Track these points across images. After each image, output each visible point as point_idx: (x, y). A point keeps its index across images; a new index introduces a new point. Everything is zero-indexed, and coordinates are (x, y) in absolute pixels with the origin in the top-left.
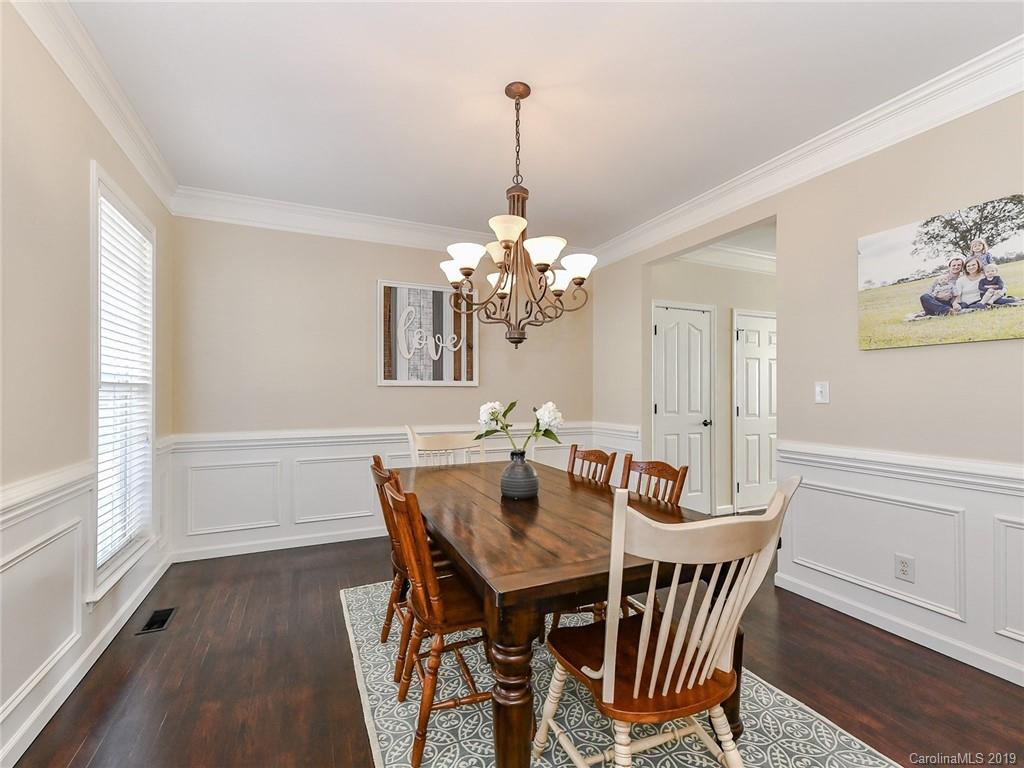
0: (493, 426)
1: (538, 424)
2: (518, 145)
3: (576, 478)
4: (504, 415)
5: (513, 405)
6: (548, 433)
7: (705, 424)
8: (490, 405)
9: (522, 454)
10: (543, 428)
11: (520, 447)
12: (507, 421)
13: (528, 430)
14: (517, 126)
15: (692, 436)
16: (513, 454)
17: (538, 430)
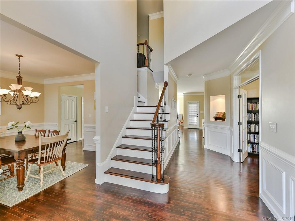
0: (13, 127)
1: (26, 126)
2: (20, 67)
3: (37, 136)
4: (16, 124)
5: (18, 122)
6: (28, 127)
7: (75, 121)
8: (11, 122)
9: (21, 132)
10: (27, 126)
11: (20, 131)
12: (17, 125)
13: (23, 126)
14: (19, 63)
15: (72, 124)
16: (18, 133)
17: (26, 127)
